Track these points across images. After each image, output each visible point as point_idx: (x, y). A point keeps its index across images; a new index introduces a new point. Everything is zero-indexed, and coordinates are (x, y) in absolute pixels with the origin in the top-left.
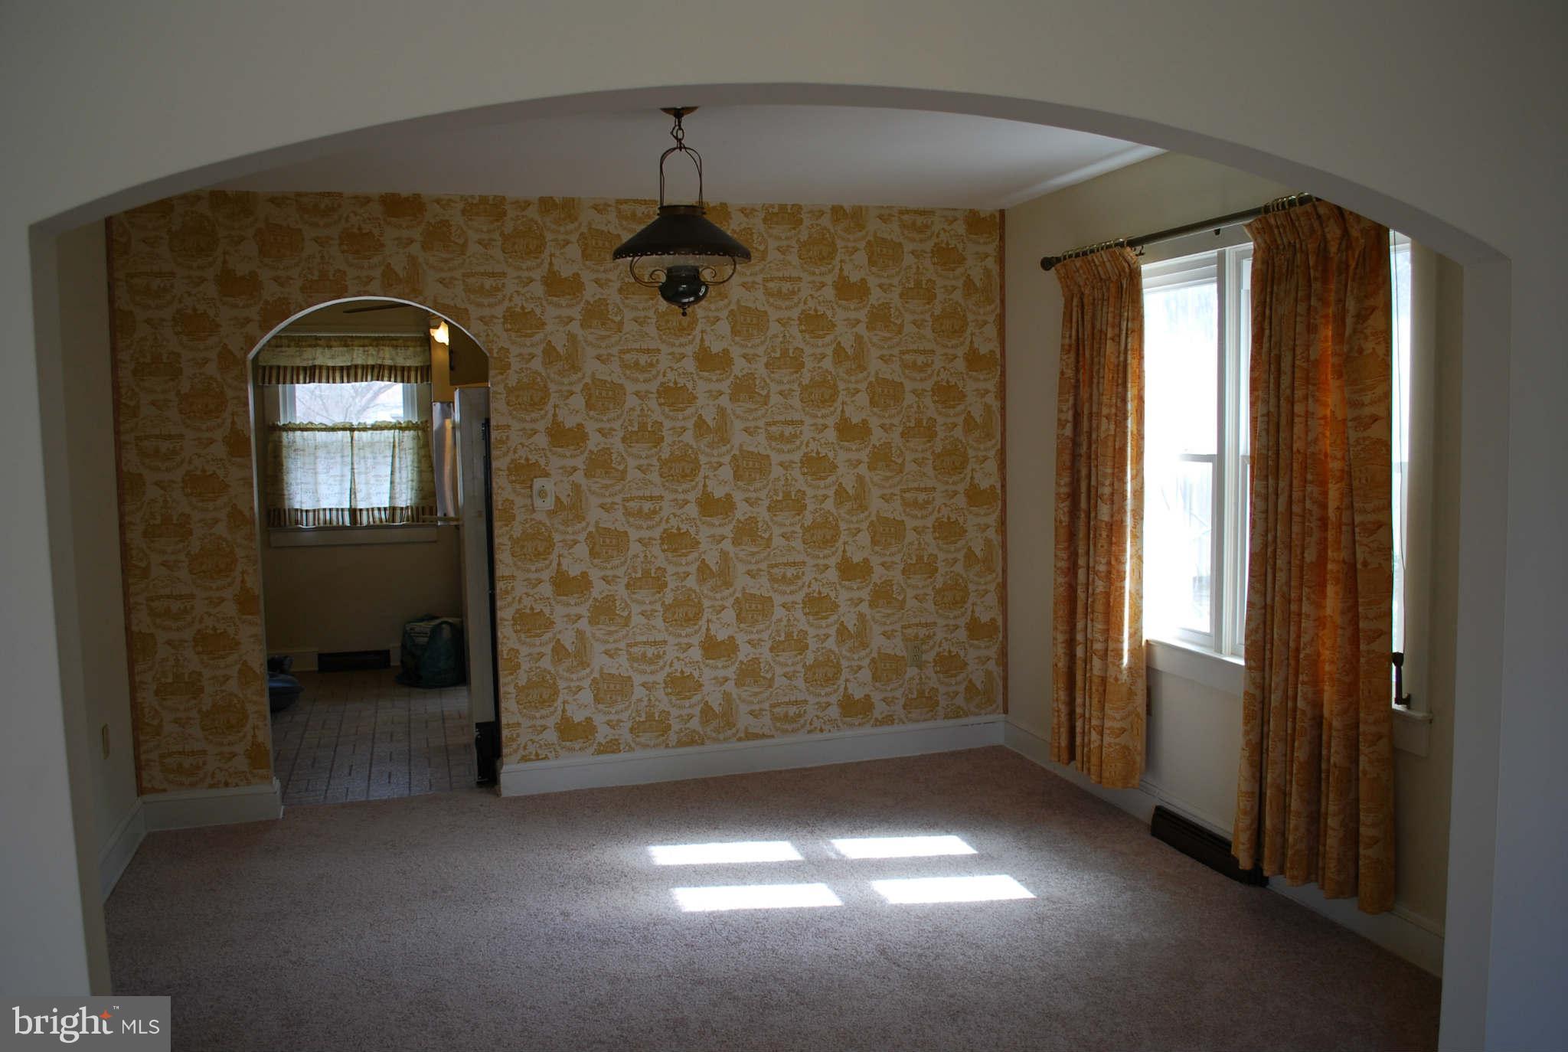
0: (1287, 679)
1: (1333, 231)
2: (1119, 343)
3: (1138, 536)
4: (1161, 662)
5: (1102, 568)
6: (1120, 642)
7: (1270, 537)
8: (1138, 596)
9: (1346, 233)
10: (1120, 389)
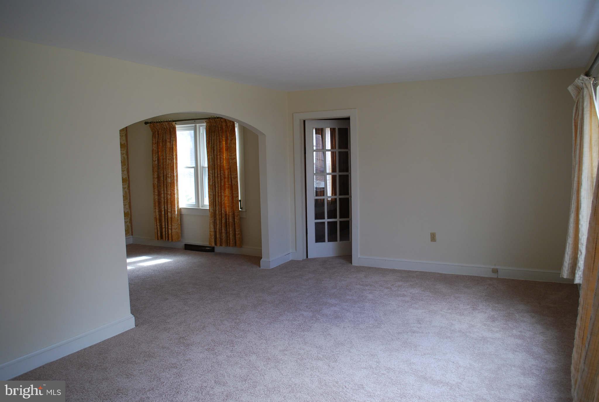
0: (219, 208)
1: (224, 124)
2: (171, 143)
3: (177, 185)
4: (183, 212)
5: (169, 193)
6: (175, 209)
7: (214, 181)
8: (178, 198)
9: (227, 125)
10: (172, 153)
